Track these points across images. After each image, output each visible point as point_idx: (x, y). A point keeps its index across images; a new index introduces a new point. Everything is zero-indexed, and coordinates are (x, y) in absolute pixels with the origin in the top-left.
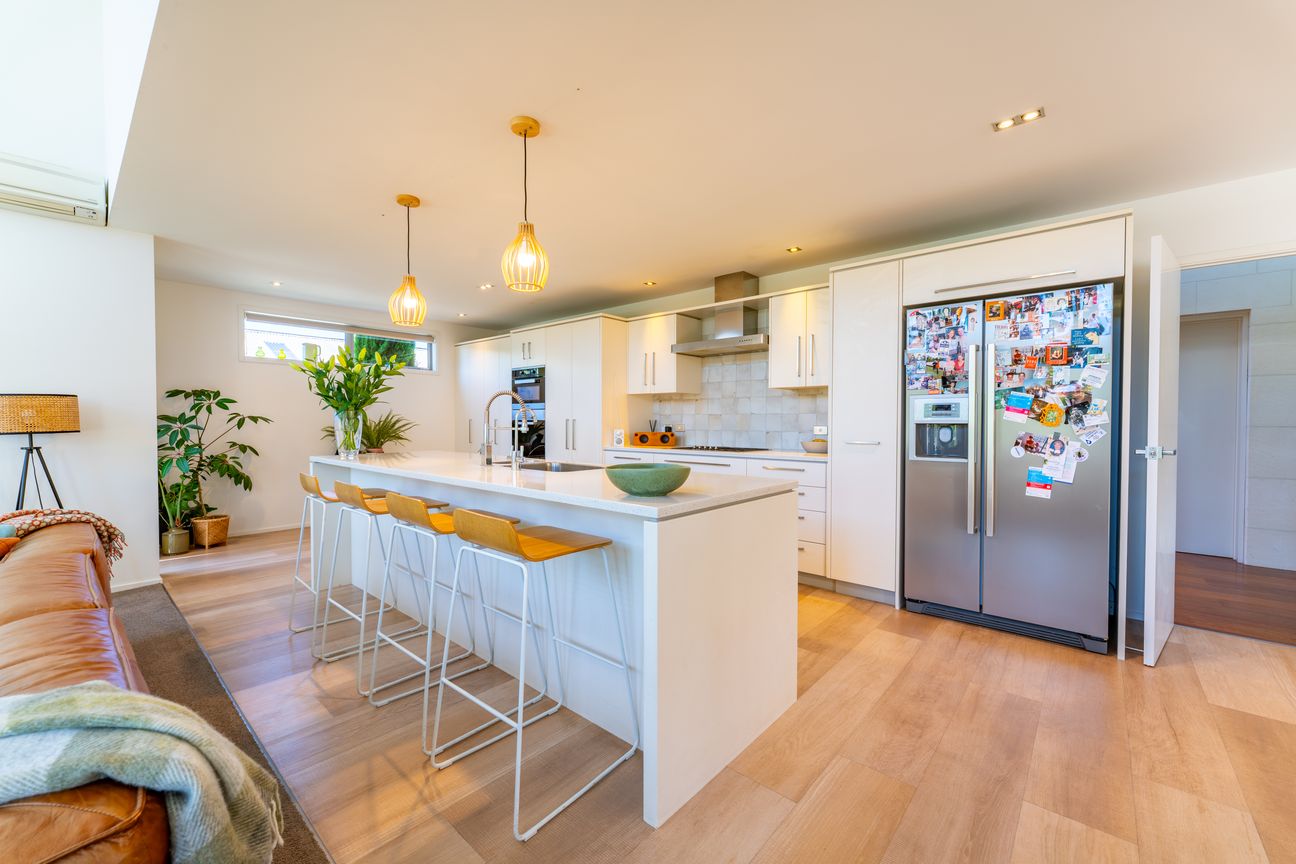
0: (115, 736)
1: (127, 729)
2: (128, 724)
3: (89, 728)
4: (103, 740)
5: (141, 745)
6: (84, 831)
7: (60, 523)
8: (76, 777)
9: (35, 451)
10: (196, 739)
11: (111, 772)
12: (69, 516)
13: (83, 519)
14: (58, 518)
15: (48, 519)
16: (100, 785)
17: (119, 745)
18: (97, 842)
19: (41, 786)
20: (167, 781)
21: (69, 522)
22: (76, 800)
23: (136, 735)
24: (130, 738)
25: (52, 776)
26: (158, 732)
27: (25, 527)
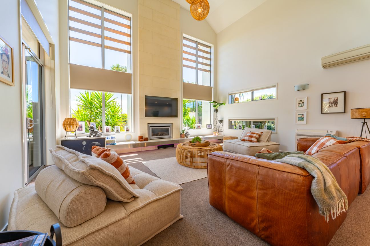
0: (309, 163)
1: (311, 163)
2: (312, 162)
3: (307, 161)
4: (307, 163)
5: (311, 166)
6: (298, 172)
7: (360, 141)
8: (301, 166)
9: (365, 123)
10: (322, 171)
11: (306, 168)
12: (363, 139)
13: (368, 141)
14: (360, 139)
15: (357, 139)
16: (303, 169)
17: (308, 164)
18: (299, 175)
19: (297, 165)
20: (313, 174)
21: (363, 141)
22: (300, 169)
23: (312, 164)
24: (311, 164)
25: (299, 164)
26: (315, 166)
27: (351, 140)
